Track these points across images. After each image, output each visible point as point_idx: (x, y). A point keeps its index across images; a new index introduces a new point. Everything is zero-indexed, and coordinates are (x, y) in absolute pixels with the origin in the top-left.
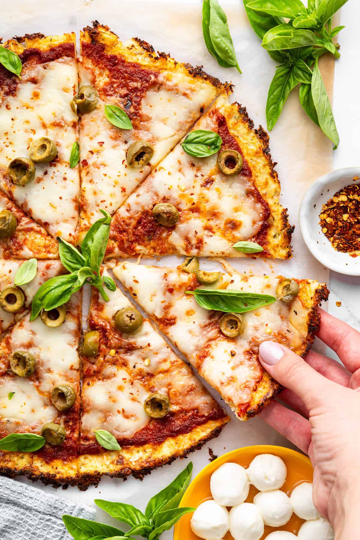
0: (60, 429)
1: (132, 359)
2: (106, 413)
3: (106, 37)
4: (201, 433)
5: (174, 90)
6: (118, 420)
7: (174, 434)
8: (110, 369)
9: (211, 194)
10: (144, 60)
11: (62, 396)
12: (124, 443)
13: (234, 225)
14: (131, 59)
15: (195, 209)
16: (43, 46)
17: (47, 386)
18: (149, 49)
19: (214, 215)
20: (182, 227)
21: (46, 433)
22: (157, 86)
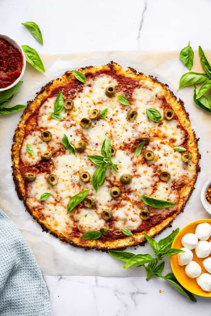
0: (107, 228)
1: (131, 197)
2: (125, 221)
3: (117, 67)
4: (165, 223)
5: (146, 87)
6: (130, 223)
7: (154, 226)
8: (124, 202)
9: (162, 129)
10: (133, 76)
11: (107, 214)
12: (134, 232)
13: (173, 141)
14: (127, 76)
15: (156, 136)
16: (93, 71)
17: (100, 211)
18: (134, 71)
19: (165, 137)
20: (151, 143)
21: (102, 230)
22: (138, 86)
